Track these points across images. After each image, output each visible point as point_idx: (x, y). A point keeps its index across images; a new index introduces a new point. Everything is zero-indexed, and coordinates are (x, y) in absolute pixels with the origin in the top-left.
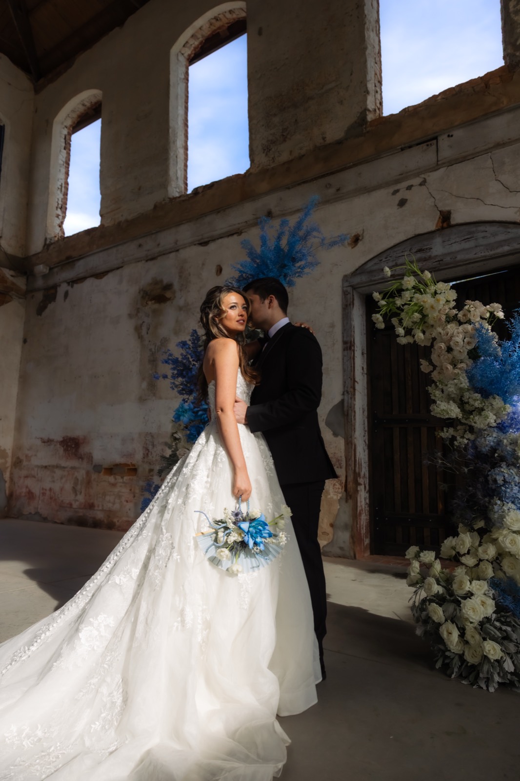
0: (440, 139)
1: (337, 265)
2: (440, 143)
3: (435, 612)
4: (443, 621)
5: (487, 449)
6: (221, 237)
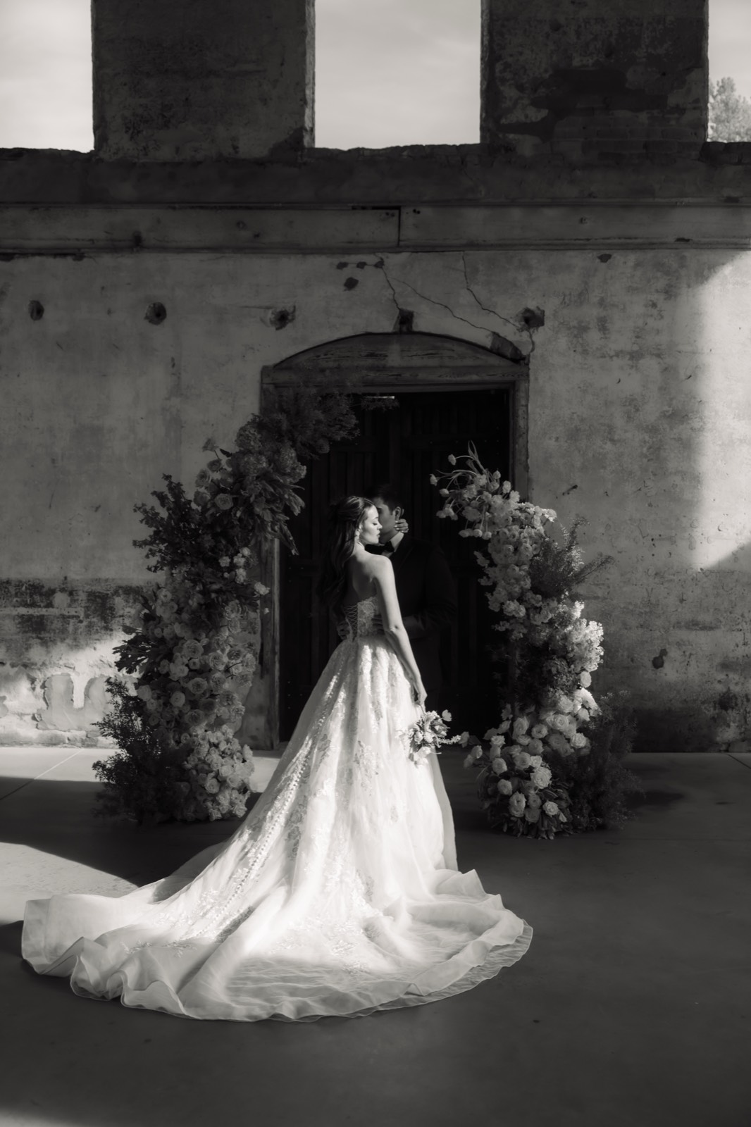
0: (404, 211)
1: (253, 349)
2: (404, 216)
3: (505, 786)
4: (511, 793)
5: (541, 642)
6: (40, 252)
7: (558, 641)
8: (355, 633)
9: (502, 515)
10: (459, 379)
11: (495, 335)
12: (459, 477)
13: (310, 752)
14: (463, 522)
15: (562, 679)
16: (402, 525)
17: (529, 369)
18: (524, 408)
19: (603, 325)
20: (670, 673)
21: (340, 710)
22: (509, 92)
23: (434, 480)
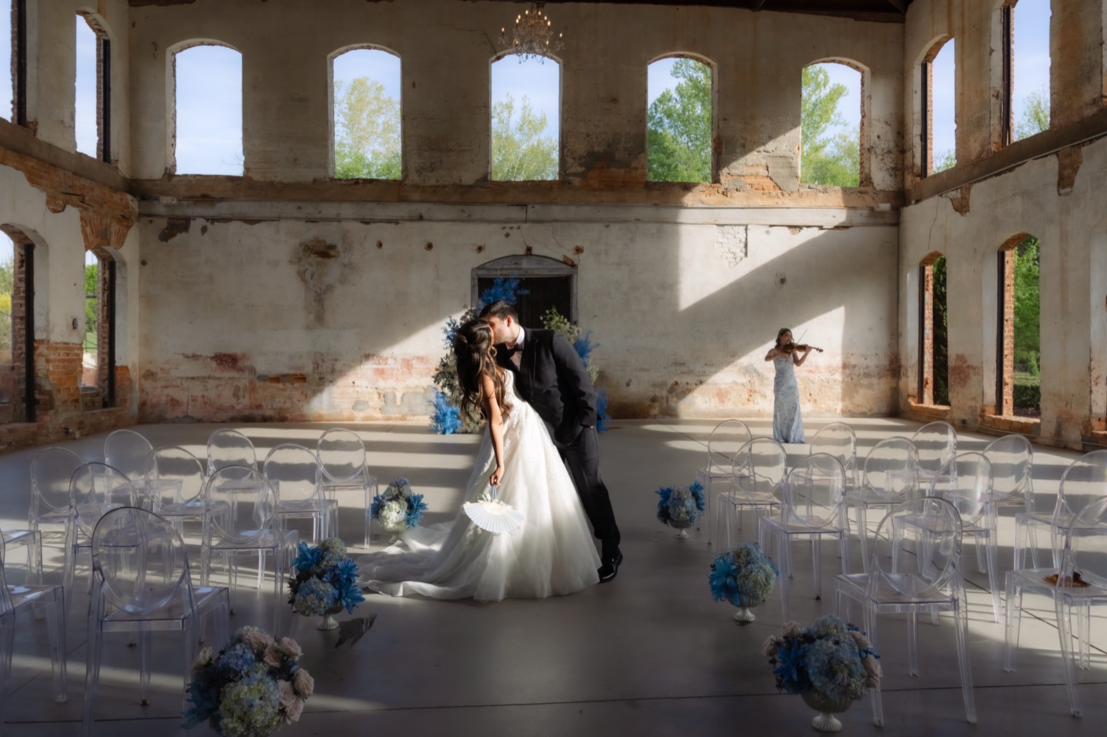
0: (528, 206)
1: (468, 260)
2: (528, 209)
6: (381, 221)
10: (550, 273)
11: (565, 256)
17: (578, 270)
19: (606, 253)
20: (633, 388)
22: (570, 161)
23: (541, 318)
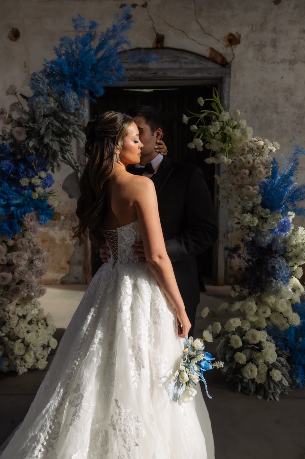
3: (241, 358)
4: (245, 363)
5: (266, 245)
7: (280, 244)
8: (116, 259)
9: (240, 146)
10: (190, 76)
11: (212, 49)
12: (205, 117)
13: (61, 404)
14: (208, 153)
15: (282, 272)
16: (161, 146)
17: (231, 70)
18: (228, 93)
19: (274, 44)
21: (96, 355)
23: (185, 119)
